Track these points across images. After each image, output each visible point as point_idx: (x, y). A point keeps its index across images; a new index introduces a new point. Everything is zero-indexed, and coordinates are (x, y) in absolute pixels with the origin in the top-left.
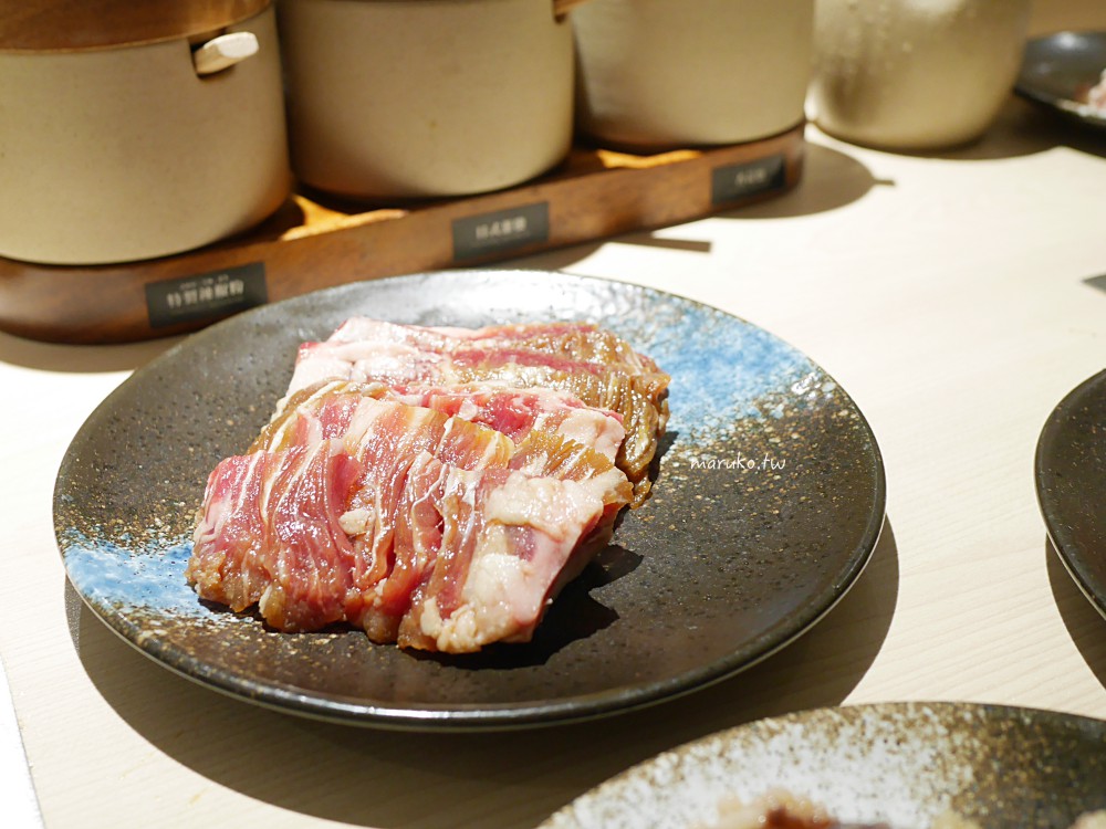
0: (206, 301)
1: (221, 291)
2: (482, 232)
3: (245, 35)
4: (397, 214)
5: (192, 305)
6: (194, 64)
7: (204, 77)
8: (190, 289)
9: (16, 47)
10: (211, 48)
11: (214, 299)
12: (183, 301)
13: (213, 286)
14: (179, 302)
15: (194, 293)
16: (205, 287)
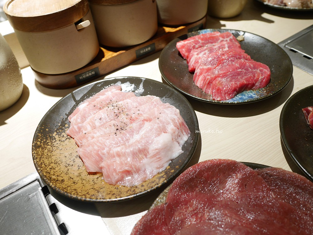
0: (88, 77)
1: (90, 74)
2: (142, 52)
3: (87, 21)
4: (124, 51)
5: (85, 78)
6: (77, 28)
7: (79, 30)
8: (84, 75)
9: (37, 31)
10: (80, 25)
11: (89, 76)
12: (83, 78)
13: (88, 74)
14: (82, 78)
15: (85, 76)
16: (87, 74)
